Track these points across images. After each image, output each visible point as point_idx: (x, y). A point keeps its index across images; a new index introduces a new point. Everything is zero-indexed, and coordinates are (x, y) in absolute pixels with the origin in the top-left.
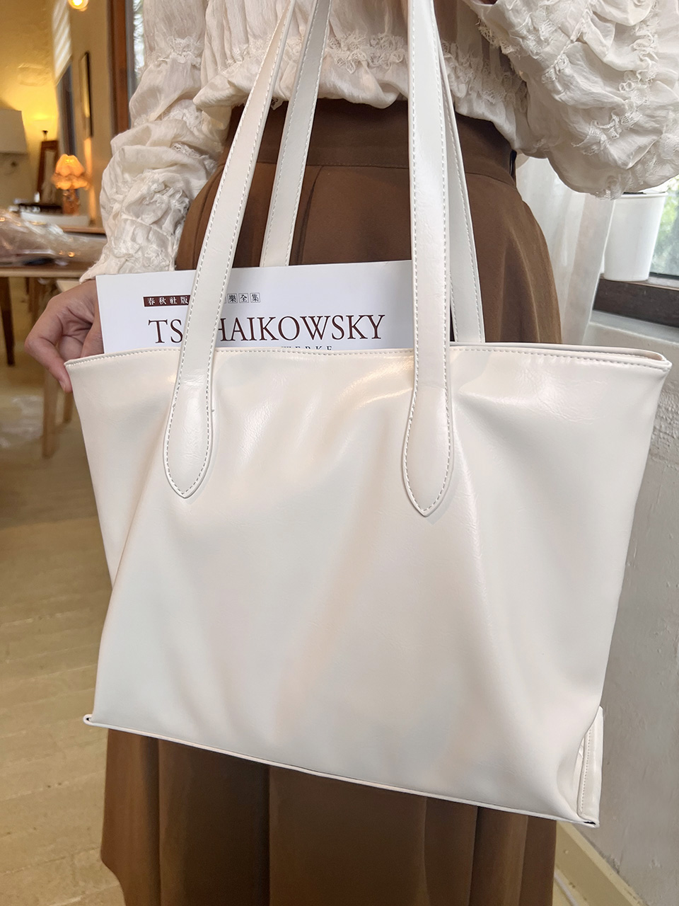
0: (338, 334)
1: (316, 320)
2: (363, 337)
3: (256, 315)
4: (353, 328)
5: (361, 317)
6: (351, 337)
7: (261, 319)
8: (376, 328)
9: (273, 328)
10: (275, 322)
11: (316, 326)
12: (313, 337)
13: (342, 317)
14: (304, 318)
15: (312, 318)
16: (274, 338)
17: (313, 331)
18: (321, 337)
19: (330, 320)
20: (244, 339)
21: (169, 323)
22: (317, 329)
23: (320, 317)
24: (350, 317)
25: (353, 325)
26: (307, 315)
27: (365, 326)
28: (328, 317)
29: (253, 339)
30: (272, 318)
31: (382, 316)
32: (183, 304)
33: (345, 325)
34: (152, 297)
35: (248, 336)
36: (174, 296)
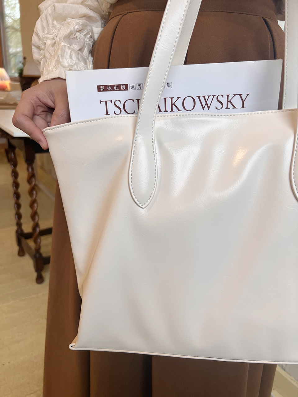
0: (219, 106)
1: (206, 98)
2: (235, 107)
3: (168, 96)
4: (229, 102)
5: (235, 95)
6: (227, 108)
7: (172, 98)
8: (243, 101)
9: (179, 104)
10: (181, 100)
11: (206, 102)
12: (203, 108)
13: (223, 96)
14: (199, 97)
15: (204, 97)
16: (179, 110)
17: (204, 103)
18: (209, 108)
19: (215, 97)
20: (160, 111)
21: (113, 102)
22: (207, 104)
23: (209, 96)
24: (228, 96)
25: (229, 101)
26: (201, 95)
27: (237, 101)
28: (214, 96)
29: (166, 111)
30: (178, 98)
31: (248, 95)
32: (122, 90)
33: (224, 101)
34: (103, 86)
35: (163, 109)
36: (117, 85)
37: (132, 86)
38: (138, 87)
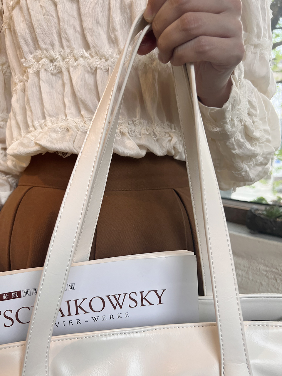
0: (133, 304)
1: (117, 297)
2: (151, 304)
3: (72, 299)
4: (143, 299)
5: (149, 291)
6: (142, 305)
7: (76, 301)
8: (160, 298)
9: (87, 307)
10: (87, 302)
11: (117, 301)
12: (115, 308)
13: (136, 293)
14: (108, 297)
15: (114, 296)
16: (86, 312)
17: (115, 304)
18: (121, 307)
19: (127, 296)
20: (63, 315)
21: (2, 313)
22: (118, 303)
23: (120, 295)
24: (141, 293)
25: (143, 298)
26: (110, 294)
27: (153, 298)
28: (125, 294)
29: (70, 314)
30: (84, 299)
31: (164, 290)
32: (14, 298)
33: (138, 298)
35: (66, 313)
36: (7, 293)
37: (26, 293)
38: (33, 292)
